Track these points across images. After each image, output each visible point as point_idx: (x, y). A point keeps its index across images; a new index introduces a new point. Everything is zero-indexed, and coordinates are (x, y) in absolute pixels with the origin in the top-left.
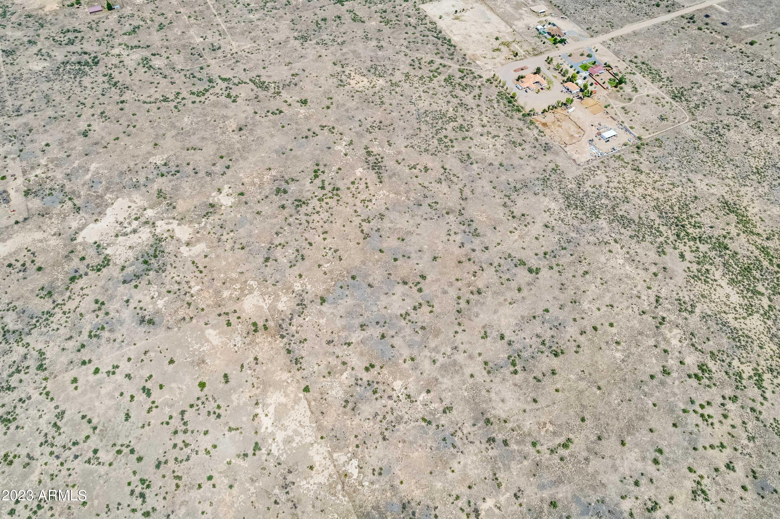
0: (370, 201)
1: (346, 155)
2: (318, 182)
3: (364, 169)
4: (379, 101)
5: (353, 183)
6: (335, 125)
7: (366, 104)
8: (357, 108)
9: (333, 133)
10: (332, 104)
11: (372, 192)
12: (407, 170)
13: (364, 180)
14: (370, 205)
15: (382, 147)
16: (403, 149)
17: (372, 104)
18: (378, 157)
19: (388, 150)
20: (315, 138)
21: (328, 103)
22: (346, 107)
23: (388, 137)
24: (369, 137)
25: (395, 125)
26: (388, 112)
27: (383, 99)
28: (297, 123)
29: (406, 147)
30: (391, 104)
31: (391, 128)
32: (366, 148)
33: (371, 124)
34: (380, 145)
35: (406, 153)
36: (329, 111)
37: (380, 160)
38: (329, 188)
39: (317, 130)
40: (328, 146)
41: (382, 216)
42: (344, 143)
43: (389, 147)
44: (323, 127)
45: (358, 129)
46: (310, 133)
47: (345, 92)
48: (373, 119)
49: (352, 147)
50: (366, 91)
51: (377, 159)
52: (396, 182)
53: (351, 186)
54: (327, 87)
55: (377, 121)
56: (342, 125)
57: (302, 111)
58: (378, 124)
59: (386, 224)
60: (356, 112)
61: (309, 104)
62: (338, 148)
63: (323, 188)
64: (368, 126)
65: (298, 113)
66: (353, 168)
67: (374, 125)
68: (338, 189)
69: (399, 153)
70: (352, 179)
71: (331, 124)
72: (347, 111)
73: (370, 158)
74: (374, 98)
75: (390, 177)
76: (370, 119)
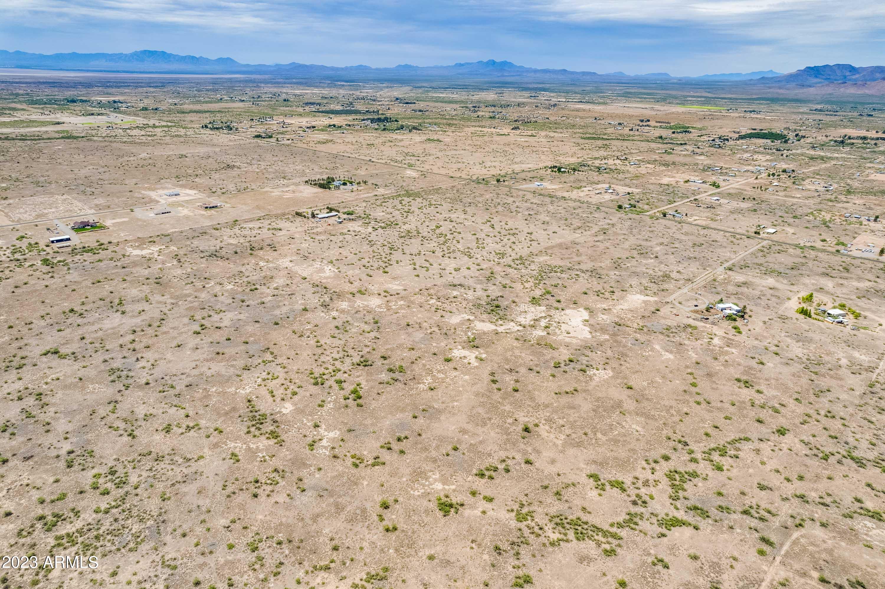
0: (264, 380)
1: (316, 426)
2: (349, 387)
3: (280, 412)
4: (265, 550)
5: (295, 394)
6: (354, 471)
7: (296, 537)
8: (315, 518)
9: (353, 457)
10: (381, 518)
11: (263, 388)
12: (203, 423)
13: (278, 400)
14: (264, 375)
15: (249, 449)
16: (207, 452)
17: (281, 536)
18: (257, 433)
19: (238, 447)
20: (382, 441)
21: (390, 518)
22: (343, 516)
23: (238, 469)
24: (276, 463)
25: (220, 497)
26: (238, 526)
27: (252, 557)
28: (435, 461)
29: (201, 457)
30: (231, 547)
31: (229, 490)
32: (281, 444)
33: (277, 488)
34: (252, 453)
35: (202, 448)
36: (379, 499)
37: (253, 429)
38: (331, 382)
39: (385, 456)
40: (353, 434)
41: (247, 368)
42: (324, 443)
43: (237, 451)
44: (377, 462)
45: (304, 473)
46: (396, 446)
47: (360, 557)
48: (272, 500)
49: (309, 440)
50: (301, 574)
51: (259, 429)
52: (224, 405)
53: (296, 390)
54: (414, 562)
55: (262, 498)
56: (340, 475)
57: (439, 486)
58: (259, 491)
59: (241, 363)
60: (317, 510)
61: (433, 505)
62: (335, 434)
63: (339, 382)
64: (282, 483)
65: (445, 481)
66: (299, 411)
67: (269, 488)
68: (316, 384)
69: (216, 445)
70: (296, 398)
71: (362, 471)
72: (339, 508)
73: (272, 428)
74: (278, 557)
75: (234, 409)
76: (282, 498)
